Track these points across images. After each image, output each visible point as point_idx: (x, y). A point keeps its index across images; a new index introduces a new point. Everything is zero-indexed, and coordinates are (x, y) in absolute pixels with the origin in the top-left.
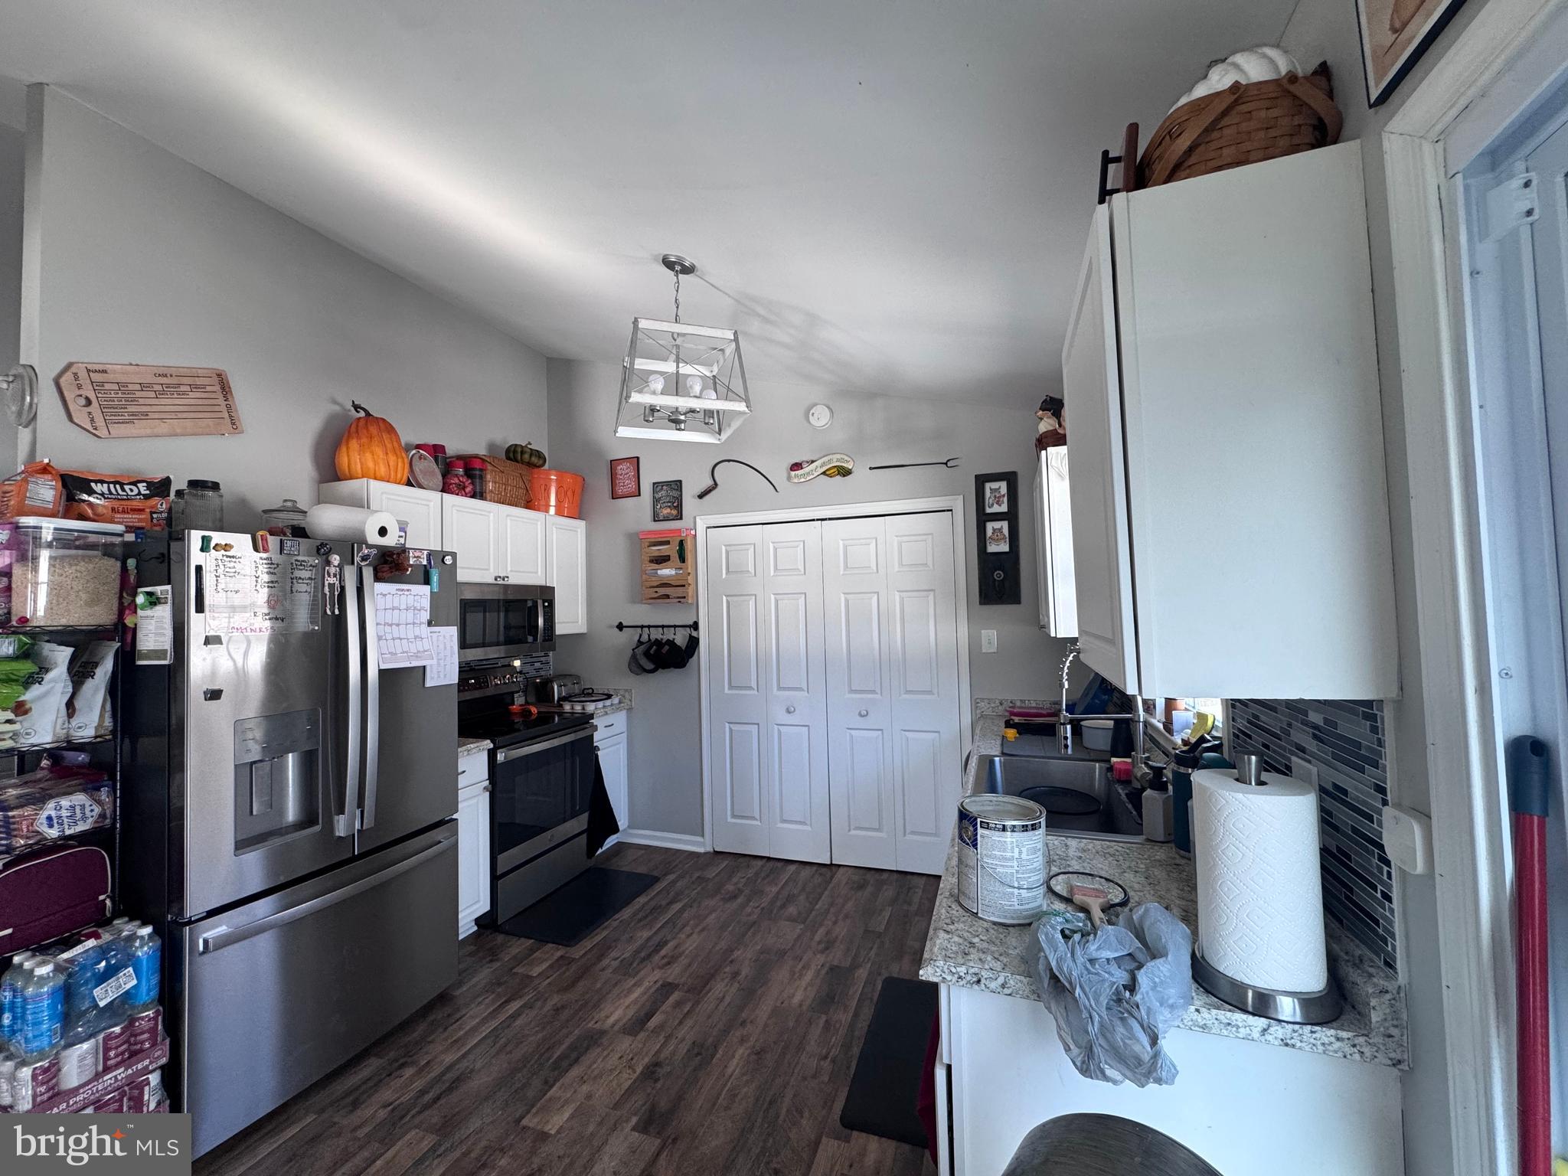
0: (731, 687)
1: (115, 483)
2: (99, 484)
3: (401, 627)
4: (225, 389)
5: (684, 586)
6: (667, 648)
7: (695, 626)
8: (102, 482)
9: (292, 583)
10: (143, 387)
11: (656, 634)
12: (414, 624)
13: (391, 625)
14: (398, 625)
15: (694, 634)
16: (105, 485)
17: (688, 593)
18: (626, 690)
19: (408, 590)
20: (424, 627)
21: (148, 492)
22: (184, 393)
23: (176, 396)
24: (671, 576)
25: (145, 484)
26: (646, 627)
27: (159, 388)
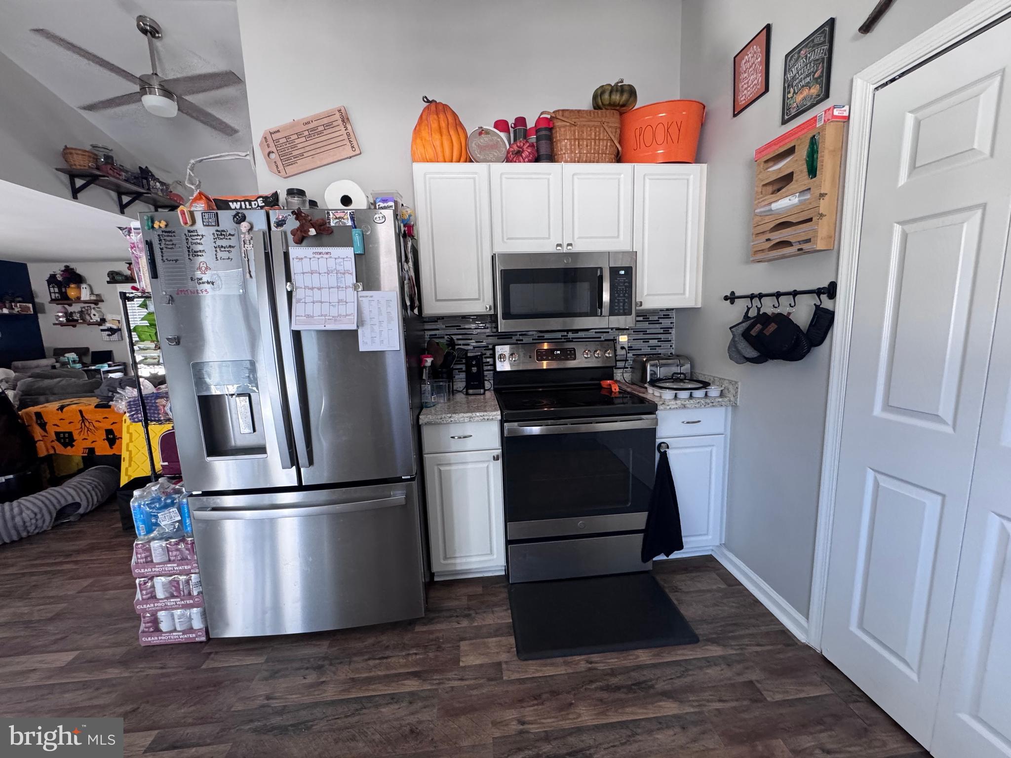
0: (888, 406)
1: (245, 201)
2: (235, 203)
3: (323, 290)
4: (345, 120)
5: (810, 220)
6: (773, 327)
7: (831, 291)
8: (236, 201)
9: (216, 251)
10: (299, 135)
11: (768, 307)
12: (338, 287)
13: (312, 289)
14: (320, 289)
15: (827, 303)
16: (239, 203)
17: (816, 231)
18: (730, 382)
19: (327, 253)
20: (351, 291)
21: (263, 204)
22: (321, 132)
23: (316, 136)
24: (795, 206)
25: (261, 199)
26: (756, 296)
27: (306, 133)
